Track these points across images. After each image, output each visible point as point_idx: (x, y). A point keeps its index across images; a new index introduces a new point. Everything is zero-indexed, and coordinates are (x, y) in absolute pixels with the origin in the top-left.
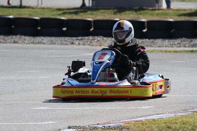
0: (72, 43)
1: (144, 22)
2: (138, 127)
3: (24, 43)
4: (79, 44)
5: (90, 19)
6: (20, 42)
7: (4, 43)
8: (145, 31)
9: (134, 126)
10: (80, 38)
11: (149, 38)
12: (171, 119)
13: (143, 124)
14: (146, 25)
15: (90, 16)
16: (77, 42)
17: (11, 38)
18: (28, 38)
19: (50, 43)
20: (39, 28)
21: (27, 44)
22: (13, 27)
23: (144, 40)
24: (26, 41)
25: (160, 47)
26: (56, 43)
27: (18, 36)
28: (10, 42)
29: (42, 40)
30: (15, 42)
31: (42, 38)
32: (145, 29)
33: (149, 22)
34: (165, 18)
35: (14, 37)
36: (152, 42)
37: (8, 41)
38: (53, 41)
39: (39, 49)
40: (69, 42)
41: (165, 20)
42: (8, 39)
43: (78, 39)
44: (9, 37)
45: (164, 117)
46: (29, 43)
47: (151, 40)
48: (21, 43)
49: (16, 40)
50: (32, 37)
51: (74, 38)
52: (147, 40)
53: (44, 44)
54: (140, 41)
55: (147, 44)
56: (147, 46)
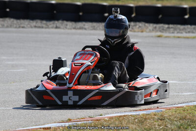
1: (185, 8)
2: (180, 113)
3: (66, 28)
5: (132, 5)
6: (62, 27)
7: (46, 28)
8: (187, 17)
9: (175, 112)
11: (191, 24)
13: (184, 111)
14: (188, 11)
15: (132, 2)
17: (54, 23)
18: (70, 24)
19: (92, 28)
20: (81, 14)
21: (69, 29)
22: (55, 12)
23: (186, 27)
24: (68, 27)
26: (98, 28)
27: (60, 21)
28: (52, 28)
29: (84, 25)
30: (57, 27)
31: (84, 23)
32: (186, 15)
33: (191, 9)
35: (56, 22)
36: (194, 28)
37: (50, 26)
38: (94, 27)
39: (80, 34)
42: (50, 24)
44: (52, 22)
46: (71, 29)
47: (193, 26)
48: (63, 29)
49: (58, 25)
50: (73, 23)
52: (189, 26)
53: (85, 29)
54: (182, 27)
55: (189, 30)
56: (189, 32)
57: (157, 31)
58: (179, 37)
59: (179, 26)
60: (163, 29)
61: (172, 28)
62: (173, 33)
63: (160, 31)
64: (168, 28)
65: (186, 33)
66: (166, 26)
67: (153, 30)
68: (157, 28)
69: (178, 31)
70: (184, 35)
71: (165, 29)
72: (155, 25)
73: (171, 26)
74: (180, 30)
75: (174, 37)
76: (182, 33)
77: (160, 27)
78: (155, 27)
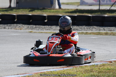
0: (5, 28)
1: (45, 16)
4: (9, 28)
5: (15, 14)
8: (46, 21)
10: (9, 25)
11: (48, 25)
12: (61, 71)
14: (47, 18)
15: (15, 13)
16: (7, 27)
23: (46, 26)
25: (54, 30)
32: (46, 20)
33: (49, 16)
34: (57, 14)
36: (50, 27)
40: (3, 27)
41: (57, 15)
43: (8, 26)
45: (57, 70)
47: (50, 26)
51: (5, 25)
52: (47, 26)
54: (43, 27)
55: (47, 28)
56: (47, 30)
57: (29, 29)
58: (42, 33)
59: (42, 26)
60: (33, 28)
61: (38, 27)
62: (38, 30)
63: (31, 29)
64: (36, 27)
65: (46, 30)
66: (35, 26)
67: (27, 28)
68: (29, 27)
69: (41, 29)
70: (45, 31)
71: (34, 28)
72: (28, 26)
73: (37, 26)
74: (42, 28)
75: (39, 32)
76: (43, 30)
77: (31, 27)
78: (28, 27)
